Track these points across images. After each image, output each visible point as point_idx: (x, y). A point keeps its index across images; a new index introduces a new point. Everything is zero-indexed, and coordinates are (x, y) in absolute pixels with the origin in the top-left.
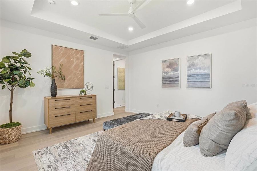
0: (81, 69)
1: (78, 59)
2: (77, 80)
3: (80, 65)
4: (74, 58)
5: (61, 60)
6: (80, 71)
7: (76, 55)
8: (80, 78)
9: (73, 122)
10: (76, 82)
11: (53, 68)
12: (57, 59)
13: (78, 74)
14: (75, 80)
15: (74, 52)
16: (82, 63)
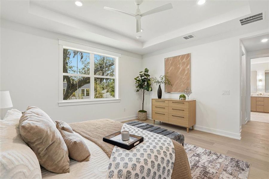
0: (188, 73)
1: (184, 63)
2: (183, 85)
3: (186, 69)
4: (180, 64)
5: (171, 69)
6: (186, 75)
7: (182, 61)
8: (186, 82)
9: (171, 123)
10: (182, 87)
11: (165, 76)
12: (168, 68)
13: (184, 79)
14: (181, 85)
15: (180, 58)
16: (188, 67)
